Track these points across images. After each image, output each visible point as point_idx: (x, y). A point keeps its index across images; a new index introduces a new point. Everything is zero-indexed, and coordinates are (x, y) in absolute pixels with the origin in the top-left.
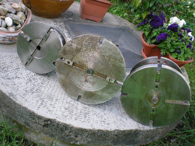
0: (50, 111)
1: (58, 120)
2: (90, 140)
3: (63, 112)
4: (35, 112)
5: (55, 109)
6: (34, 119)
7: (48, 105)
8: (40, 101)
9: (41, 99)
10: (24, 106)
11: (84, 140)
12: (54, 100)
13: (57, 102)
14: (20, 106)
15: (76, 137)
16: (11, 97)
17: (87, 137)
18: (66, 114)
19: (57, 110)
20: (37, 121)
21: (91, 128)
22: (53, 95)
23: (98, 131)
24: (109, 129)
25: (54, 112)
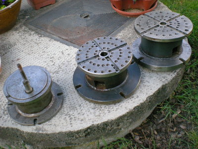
0: (82, 120)
1: (95, 123)
2: (130, 120)
3: (94, 113)
4: (72, 130)
5: (85, 115)
6: (73, 136)
7: (76, 115)
8: (67, 117)
9: (66, 115)
10: (57, 132)
11: (126, 124)
12: (78, 108)
13: (82, 108)
14: (54, 134)
15: (118, 125)
16: (41, 132)
17: (127, 120)
18: (97, 113)
19: (88, 115)
20: (78, 136)
21: (128, 111)
22: (73, 103)
23: (134, 109)
24: (142, 101)
25: (87, 119)
